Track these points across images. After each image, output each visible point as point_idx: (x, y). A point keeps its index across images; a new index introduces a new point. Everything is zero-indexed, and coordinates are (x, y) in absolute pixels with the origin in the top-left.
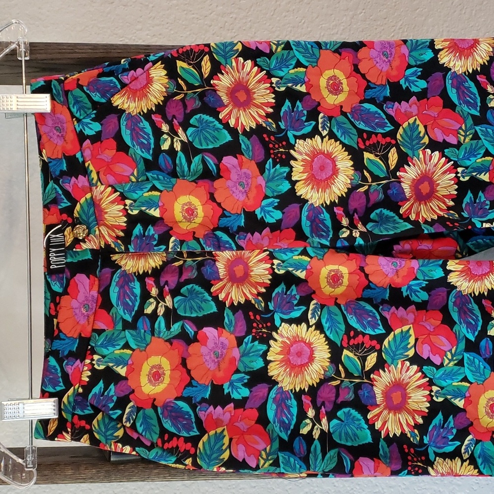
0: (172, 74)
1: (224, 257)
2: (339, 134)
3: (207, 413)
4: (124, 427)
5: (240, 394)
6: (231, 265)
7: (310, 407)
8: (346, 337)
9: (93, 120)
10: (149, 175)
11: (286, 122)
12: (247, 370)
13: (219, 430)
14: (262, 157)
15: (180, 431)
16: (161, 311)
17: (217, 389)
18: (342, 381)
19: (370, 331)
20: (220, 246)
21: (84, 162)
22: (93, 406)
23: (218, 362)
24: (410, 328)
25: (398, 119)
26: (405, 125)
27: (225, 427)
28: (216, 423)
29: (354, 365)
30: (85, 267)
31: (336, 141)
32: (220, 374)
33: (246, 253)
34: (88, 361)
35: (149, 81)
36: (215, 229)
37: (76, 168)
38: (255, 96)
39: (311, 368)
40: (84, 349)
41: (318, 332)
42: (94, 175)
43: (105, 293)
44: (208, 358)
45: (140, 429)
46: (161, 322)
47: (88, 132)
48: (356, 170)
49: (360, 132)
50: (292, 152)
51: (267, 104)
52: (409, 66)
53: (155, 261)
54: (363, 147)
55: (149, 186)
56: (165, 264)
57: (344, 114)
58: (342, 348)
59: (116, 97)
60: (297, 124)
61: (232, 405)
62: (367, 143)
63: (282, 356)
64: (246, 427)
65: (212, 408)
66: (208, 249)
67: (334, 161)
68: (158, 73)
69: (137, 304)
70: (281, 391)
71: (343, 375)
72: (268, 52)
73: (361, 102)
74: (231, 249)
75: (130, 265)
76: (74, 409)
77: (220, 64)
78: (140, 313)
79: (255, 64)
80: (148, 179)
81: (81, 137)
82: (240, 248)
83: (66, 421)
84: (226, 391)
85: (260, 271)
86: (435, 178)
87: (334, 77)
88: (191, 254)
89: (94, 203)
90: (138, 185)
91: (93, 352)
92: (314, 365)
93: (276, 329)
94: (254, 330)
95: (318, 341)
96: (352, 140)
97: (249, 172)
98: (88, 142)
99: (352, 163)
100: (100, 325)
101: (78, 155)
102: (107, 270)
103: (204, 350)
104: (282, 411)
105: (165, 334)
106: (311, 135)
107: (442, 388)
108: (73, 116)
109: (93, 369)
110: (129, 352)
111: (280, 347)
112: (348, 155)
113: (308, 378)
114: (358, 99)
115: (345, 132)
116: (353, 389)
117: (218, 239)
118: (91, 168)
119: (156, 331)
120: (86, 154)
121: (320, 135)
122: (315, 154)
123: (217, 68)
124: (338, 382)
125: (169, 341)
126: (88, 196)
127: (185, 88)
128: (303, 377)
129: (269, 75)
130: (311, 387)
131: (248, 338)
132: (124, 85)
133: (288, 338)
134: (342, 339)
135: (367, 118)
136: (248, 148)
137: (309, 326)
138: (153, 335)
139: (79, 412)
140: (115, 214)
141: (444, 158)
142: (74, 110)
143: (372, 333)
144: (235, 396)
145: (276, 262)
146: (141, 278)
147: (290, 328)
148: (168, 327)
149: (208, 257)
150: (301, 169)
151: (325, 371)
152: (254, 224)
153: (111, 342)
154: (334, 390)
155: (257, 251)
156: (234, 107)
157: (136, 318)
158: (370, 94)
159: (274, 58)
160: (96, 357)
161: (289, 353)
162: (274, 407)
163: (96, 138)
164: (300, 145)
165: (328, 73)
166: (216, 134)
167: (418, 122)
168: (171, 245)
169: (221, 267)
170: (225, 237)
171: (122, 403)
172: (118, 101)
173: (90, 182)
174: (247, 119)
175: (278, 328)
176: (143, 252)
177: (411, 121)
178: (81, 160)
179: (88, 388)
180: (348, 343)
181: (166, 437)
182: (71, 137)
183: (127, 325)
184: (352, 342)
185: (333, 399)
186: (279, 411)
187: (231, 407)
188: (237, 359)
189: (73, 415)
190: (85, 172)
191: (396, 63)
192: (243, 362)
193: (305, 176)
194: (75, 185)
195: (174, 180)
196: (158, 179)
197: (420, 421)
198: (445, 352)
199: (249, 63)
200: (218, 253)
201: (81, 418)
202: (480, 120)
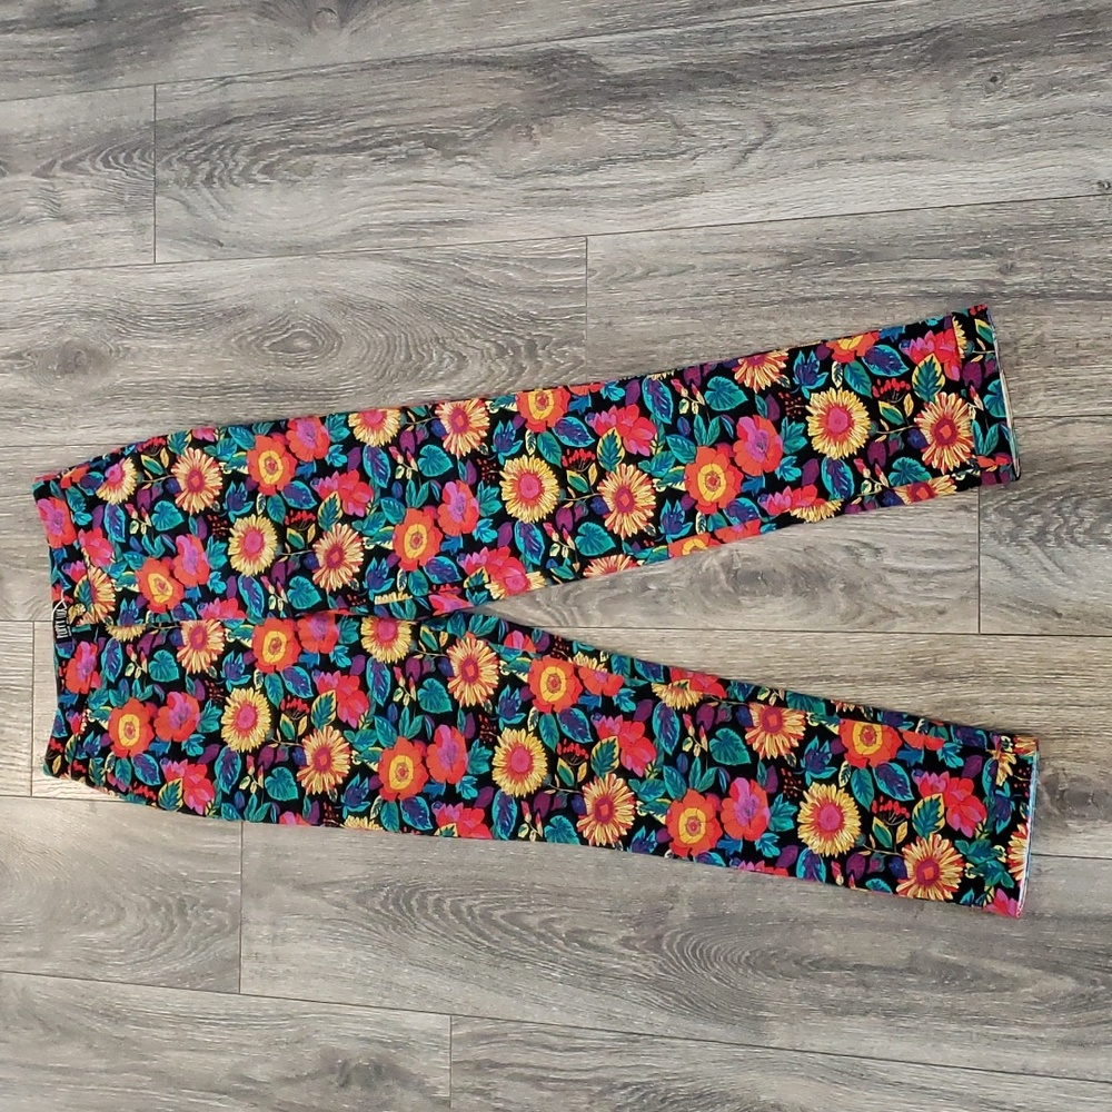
0: (139, 467)
1: (189, 625)
2: (270, 513)
3: (167, 766)
4: (106, 772)
6: (193, 633)
8: (283, 701)
9: (84, 512)
10: (125, 555)
11: (228, 503)
12: (205, 731)
13: (176, 781)
14: (205, 535)
15: (146, 779)
16: (138, 674)
17: (176, 746)
18: (279, 744)
19: (302, 695)
20: (186, 617)
21: (80, 549)
22: (87, 754)
23: (181, 724)
24: (333, 693)
26: (327, 500)
27: (180, 779)
28: (174, 775)
29: (289, 729)
30: (86, 636)
31: (267, 519)
32: (180, 733)
33: (203, 622)
34: (84, 714)
35: (123, 474)
36: (182, 601)
37: (75, 555)
38: (206, 481)
39: (254, 732)
40: (82, 704)
41: (262, 696)
42: (87, 560)
43: (99, 658)
44: (172, 720)
45: (117, 776)
46: (137, 683)
47: (81, 523)
48: (280, 543)
49: (288, 509)
50: (231, 530)
51: (216, 488)
52: (331, 444)
53: (137, 631)
54: (287, 524)
55: (125, 567)
56: (145, 632)
57: (278, 492)
59: (100, 490)
60: (238, 504)
61: (186, 761)
63: (233, 720)
64: (197, 781)
65: (170, 762)
66: (175, 620)
67: (263, 536)
68: (128, 466)
69: (120, 667)
71: (280, 738)
72: (213, 441)
73: (293, 480)
74: (193, 619)
75: (120, 633)
76: (75, 754)
77: (175, 455)
78: (122, 675)
79: (203, 452)
80: (124, 560)
81: (77, 527)
82: (199, 618)
83: (68, 764)
84: (183, 748)
85: (216, 642)
86: (344, 547)
88: (165, 624)
89: (89, 583)
90: (116, 567)
91: (88, 707)
92: (257, 730)
93: (228, 694)
94: (211, 695)
96: (281, 518)
97: (196, 549)
98: (82, 531)
99: (277, 538)
100: (94, 685)
101: (75, 543)
102: (102, 639)
103: (171, 713)
105: (140, 695)
106: (249, 514)
107: (360, 753)
108: (70, 510)
109: (88, 722)
110: (109, 708)
112: (274, 530)
113: (252, 741)
115: (276, 510)
116: (288, 751)
117: (184, 610)
118: (85, 554)
119: (133, 694)
120: (81, 542)
121: (257, 513)
122: (248, 531)
123: (174, 460)
124: (276, 745)
125: (143, 703)
126: (85, 578)
127: (151, 477)
128: (248, 739)
129: (217, 461)
130: (254, 749)
131: (208, 702)
132: (105, 479)
134: (281, 703)
136: (195, 528)
137: (255, 690)
138: (131, 695)
139: (78, 757)
140: (106, 593)
141: (351, 530)
142: (71, 505)
143: (304, 697)
144: (190, 753)
145: (227, 631)
146: (124, 644)
147: (241, 693)
148: (143, 690)
149: (176, 626)
150: (236, 544)
151: (265, 735)
152: (208, 596)
153: (98, 700)
154: (273, 752)
155: (212, 621)
156: (189, 491)
157: (118, 680)
158: (300, 471)
159: (218, 446)
160: (89, 711)
162: (222, 763)
163: (89, 528)
164: (238, 524)
166: (172, 517)
167: (337, 497)
168: (147, 618)
169: (185, 634)
170: (188, 608)
171: (105, 752)
172: (102, 493)
173: (86, 565)
174: (197, 503)
176: (128, 624)
177: (332, 495)
178: (77, 548)
179: (84, 736)
180: (285, 707)
181: (136, 784)
182: (69, 528)
183: (111, 686)
184: (288, 706)
185: (272, 760)
186: (225, 767)
187: (185, 763)
188: (199, 722)
189: (74, 759)
190: (81, 557)
192: (202, 725)
193: (238, 550)
194: (74, 570)
195: (145, 558)
196: (133, 559)
197: (340, 781)
199: (198, 451)
200: (184, 622)
201: (80, 762)
202: (386, 493)
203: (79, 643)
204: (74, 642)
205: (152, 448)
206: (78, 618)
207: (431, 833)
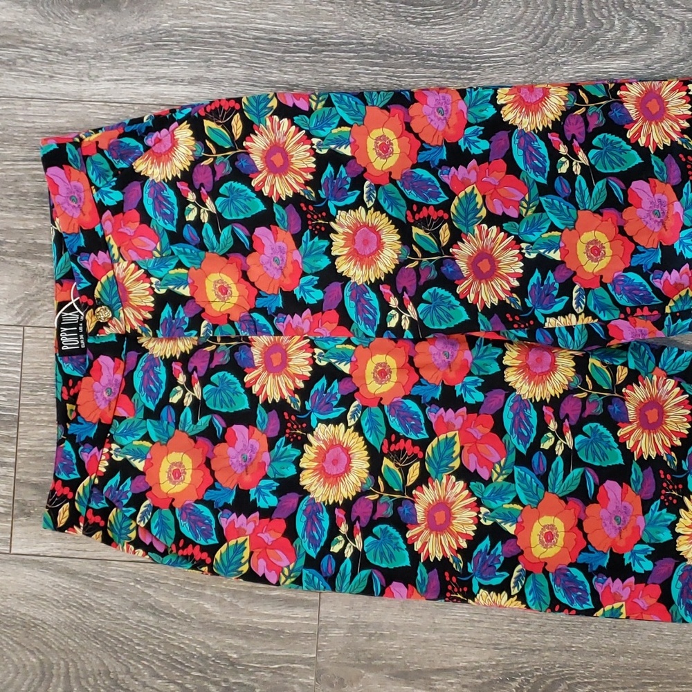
0: (199, 135)
1: (260, 342)
2: (385, 206)
3: (229, 520)
4: (137, 526)
5: (266, 502)
6: (268, 352)
7: (343, 521)
8: (386, 442)
9: (113, 188)
10: (174, 248)
11: (327, 190)
12: (277, 476)
13: (241, 540)
14: (298, 229)
15: (197, 537)
16: (188, 401)
17: (242, 494)
18: (381, 496)
19: (412, 436)
20: (257, 330)
21: (104, 236)
22: (108, 500)
23: (246, 466)
24: (455, 434)
25: (454, 188)
26: (462, 194)
27: (248, 537)
28: (238, 532)
29: (395, 478)
31: (382, 213)
32: (247, 478)
33: (284, 339)
34: (106, 450)
35: (174, 143)
36: (251, 311)
37: (96, 243)
38: (293, 160)
39: (347, 479)
40: (103, 436)
41: (357, 434)
42: (115, 251)
43: (129, 378)
44: (234, 460)
45: (154, 531)
46: (187, 414)
47: (108, 202)
48: (403, 244)
49: (410, 203)
50: (332, 224)
51: (306, 170)
52: (469, 125)
53: (184, 345)
54: (412, 221)
55: (174, 262)
56: (196, 349)
57: (393, 182)
58: (382, 455)
59: (138, 162)
60: (339, 193)
61: (257, 514)
62: (417, 217)
63: (316, 464)
64: (271, 539)
65: (234, 515)
66: (243, 334)
67: (378, 234)
68: (184, 133)
69: (162, 391)
70: (312, 502)
71: (382, 489)
72: (307, 109)
73: (414, 167)
74: (268, 334)
75: (159, 348)
76: (89, 501)
77: (252, 123)
78: (165, 401)
79: (293, 123)
80: (173, 254)
81: (101, 208)
82: (278, 333)
83: (79, 514)
84: (252, 498)
85: (300, 364)
86: (495, 255)
87: (384, 137)
88: (226, 339)
89: (116, 281)
90: (162, 262)
91: (112, 441)
92: (351, 477)
93: (311, 430)
94: (288, 431)
95: (357, 445)
96: (401, 213)
97: (283, 245)
98: (108, 213)
99: (399, 237)
100: (121, 412)
101: (98, 228)
102: (133, 354)
103: (231, 451)
104: (313, 523)
105: (191, 428)
106: (354, 207)
107: (491, 510)
108: (91, 184)
109: (111, 460)
110: (148, 444)
111: (315, 453)
112: (395, 228)
113: (343, 490)
114: (410, 164)
115: (393, 203)
116: (392, 505)
117: (254, 322)
118: (112, 242)
119: (181, 425)
120: (105, 227)
121: (365, 206)
122: (358, 227)
123: (249, 128)
124: (376, 497)
125: (193, 437)
126: (110, 274)
127: (214, 151)
128: (338, 489)
129: (309, 136)
130: (346, 501)
131: (281, 439)
132: (147, 148)
133: (324, 442)
134: (383, 444)
135: (420, 186)
136: (283, 218)
137: (347, 427)
138: (177, 427)
139: (93, 505)
140: (141, 295)
141: (503, 233)
142: (93, 177)
143: (415, 438)
144: (262, 504)
145: (317, 351)
146: (168, 362)
147: (327, 429)
148: (195, 421)
149: (243, 342)
150: (342, 243)
151: (362, 483)
152: (293, 305)
153: (130, 432)
154: (372, 505)
155: (297, 338)
156: (269, 172)
157: (160, 407)
158: (423, 157)
159: (313, 116)
160: (114, 446)
161: (324, 460)
162: (304, 518)
163: (118, 209)
164: (342, 217)
165: (376, 133)
166: (247, 203)
167: (476, 191)
168: (203, 330)
169: (256, 353)
170: (261, 319)
171: (137, 500)
172: (140, 166)
173: (111, 258)
174: (282, 187)
175: (314, 430)
176: (172, 336)
177: (468, 190)
178: (100, 234)
179: (104, 479)
180: (389, 449)
181: (181, 543)
182: (89, 207)
183: (149, 414)
184: (393, 447)
185: (370, 515)
186: (309, 523)
187: (255, 517)
188: (267, 464)
189: (88, 508)
190: (106, 247)
191: (453, 121)
192: (273, 467)
193: (346, 251)
194: (95, 262)
195: (202, 253)
196: (185, 253)
197: (464, 545)
198: (494, 464)
199: (285, 122)
200: (254, 337)
201: (96, 512)
202: (545, 190)
203: (96, 356)
204: (89, 355)
205: (221, 111)
206: (100, 326)
207: (589, 613)
